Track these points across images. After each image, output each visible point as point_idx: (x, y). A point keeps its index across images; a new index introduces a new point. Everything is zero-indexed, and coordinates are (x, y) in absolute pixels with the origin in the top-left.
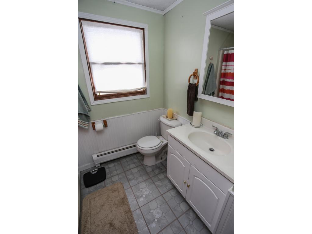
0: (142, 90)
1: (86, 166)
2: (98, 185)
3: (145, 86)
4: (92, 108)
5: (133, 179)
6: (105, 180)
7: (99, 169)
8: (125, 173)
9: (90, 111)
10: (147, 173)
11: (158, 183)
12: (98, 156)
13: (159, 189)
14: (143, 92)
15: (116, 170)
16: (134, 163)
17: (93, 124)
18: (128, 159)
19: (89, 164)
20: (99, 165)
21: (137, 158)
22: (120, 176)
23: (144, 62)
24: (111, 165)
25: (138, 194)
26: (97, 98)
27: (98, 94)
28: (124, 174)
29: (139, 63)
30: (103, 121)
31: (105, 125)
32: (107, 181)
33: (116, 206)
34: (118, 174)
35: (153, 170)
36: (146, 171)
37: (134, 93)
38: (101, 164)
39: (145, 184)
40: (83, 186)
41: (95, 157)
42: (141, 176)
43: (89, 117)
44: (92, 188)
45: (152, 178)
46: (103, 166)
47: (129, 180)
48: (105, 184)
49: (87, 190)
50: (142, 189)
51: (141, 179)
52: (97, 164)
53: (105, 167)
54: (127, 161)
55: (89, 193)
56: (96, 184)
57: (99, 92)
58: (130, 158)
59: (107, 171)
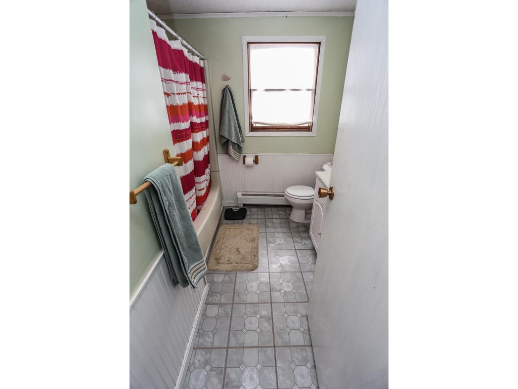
0: (307, 125)
1: (230, 203)
2: (236, 221)
3: (311, 121)
4: (246, 139)
5: (272, 227)
6: (244, 220)
7: (240, 209)
8: (265, 220)
9: (243, 142)
10: (289, 227)
11: (298, 239)
12: (243, 195)
13: (295, 244)
14: (308, 129)
15: (257, 215)
16: (279, 215)
17: (244, 157)
18: (273, 209)
19: (233, 201)
20: (242, 206)
21: (285, 211)
22: (259, 221)
23: (314, 88)
24: (254, 210)
25: (271, 240)
26: (253, 129)
27: (254, 125)
28: (263, 220)
29: (308, 90)
30: (254, 157)
31: (256, 161)
32: (244, 221)
33: (246, 240)
34: (257, 219)
35: (297, 227)
36: (289, 225)
37: (296, 128)
38: (244, 205)
39: (282, 235)
40: (223, 218)
41: (239, 195)
42: (282, 227)
43: (241, 148)
44: (229, 222)
45: (293, 233)
46: (245, 207)
47: (266, 227)
48: (242, 222)
49: (226, 221)
50: (277, 238)
51: (280, 230)
52: (240, 204)
53: (247, 209)
54: (272, 211)
55: (227, 224)
56: (235, 220)
57: (256, 123)
58: (277, 209)
59: (248, 213)
